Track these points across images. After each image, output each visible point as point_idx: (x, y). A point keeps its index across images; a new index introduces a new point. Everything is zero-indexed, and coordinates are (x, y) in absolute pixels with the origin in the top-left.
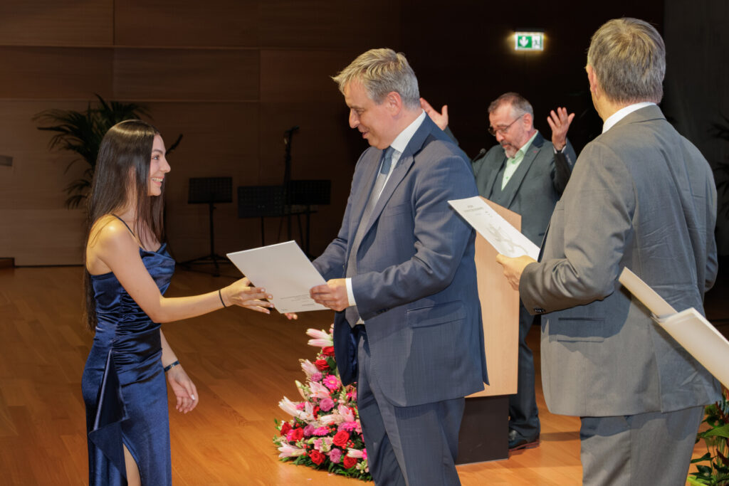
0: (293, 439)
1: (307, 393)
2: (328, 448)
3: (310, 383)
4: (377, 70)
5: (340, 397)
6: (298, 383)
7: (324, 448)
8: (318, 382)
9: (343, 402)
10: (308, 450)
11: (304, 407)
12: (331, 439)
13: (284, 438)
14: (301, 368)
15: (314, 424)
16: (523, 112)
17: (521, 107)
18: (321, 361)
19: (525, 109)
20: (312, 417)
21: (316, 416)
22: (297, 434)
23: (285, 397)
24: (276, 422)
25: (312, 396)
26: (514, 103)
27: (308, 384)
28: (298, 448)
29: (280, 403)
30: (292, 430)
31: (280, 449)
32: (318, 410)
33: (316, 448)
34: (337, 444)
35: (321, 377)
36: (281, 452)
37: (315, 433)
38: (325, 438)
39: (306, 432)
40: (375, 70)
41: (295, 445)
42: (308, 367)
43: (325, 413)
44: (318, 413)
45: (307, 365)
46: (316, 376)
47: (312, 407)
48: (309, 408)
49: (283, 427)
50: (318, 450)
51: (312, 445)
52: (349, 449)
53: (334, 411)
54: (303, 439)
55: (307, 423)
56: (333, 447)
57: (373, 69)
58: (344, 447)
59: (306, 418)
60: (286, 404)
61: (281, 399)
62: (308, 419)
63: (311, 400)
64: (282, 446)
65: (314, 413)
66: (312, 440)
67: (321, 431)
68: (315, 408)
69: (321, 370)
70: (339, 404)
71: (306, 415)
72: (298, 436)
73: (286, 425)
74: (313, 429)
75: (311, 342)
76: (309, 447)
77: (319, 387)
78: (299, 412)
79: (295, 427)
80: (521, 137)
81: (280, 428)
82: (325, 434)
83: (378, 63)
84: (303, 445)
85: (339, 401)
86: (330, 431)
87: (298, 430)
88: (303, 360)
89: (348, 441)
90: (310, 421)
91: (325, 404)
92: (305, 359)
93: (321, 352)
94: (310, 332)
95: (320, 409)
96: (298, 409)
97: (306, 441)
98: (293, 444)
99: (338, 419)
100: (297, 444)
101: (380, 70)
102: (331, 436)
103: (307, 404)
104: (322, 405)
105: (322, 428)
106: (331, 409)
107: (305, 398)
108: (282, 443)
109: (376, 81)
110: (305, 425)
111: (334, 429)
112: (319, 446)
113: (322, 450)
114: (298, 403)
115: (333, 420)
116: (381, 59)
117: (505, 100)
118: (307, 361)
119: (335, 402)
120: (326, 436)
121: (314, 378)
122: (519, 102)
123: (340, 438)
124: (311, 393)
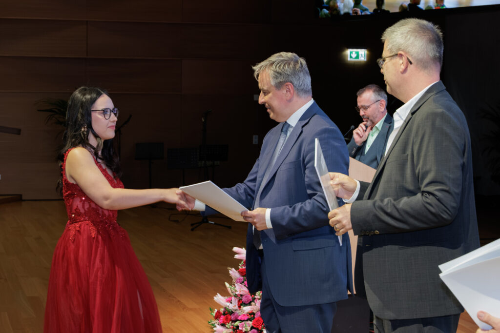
0: (223, 322)
1: (234, 291)
2: (249, 328)
3: (236, 284)
4: (280, 66)
5: (256, 294)
6: (227, 284)
7: (246, 329)
8: (241, 283)
9: (259, 297)
10: (234, 330)
11: (231, 300)
12: (251, 323)
13: (217, 321)
14: (229, 274)
15: (238, 312)
16: (379, 98)
17: (379, 95)
18: (243, 269)
19: (381, 96)
20: (237, 307)
21: (240, 307)
22: (227, 319)
23: (218, 294)
24: (211, 310)
25: (237, 293)
26: (374, 91)
27: (234, 285)
28: (227, 328)
29: (214, 297)
30: (222, 316)
31: (215, 329)
32: (241, 302)
33: (240, 328)
34: (255, 326)
35: (242, 280)
36: (215, 331)
37: (239, 318)
38: (246, 322)
39: (233, 317)
40: (279, 65)
41: (225, 326)
42: (234, 273)
43: (245, 304)
44: (241, 305)
45: (233, 272)
46: (240, 280)
47: (237, 300)
48: (235, 301)
49: (216, 314)
50: (242, 330)
51: (238, 327)
52: (263, 330)
53: (253, 303)
54: (231, 322)
55: (234, 311)
56: (252, 328)
57: (278, 64)
58: (260, 328)
59: (233, 308)
60: (219, 299)
61: (215, 294)
62: (234, 308)
63: (236, 296)
64: (216, 327)
65: (238, 305)
66: (237, 323)
67: (244, 317)
68: (239, 301)
69: (243, 276)
70: (255, 298)
71: (233, 306)
72: (227, 320)
73: (218, 312)
74: (238, 316)
75: (237, 256)
76: (235, 327)
77: (241, 286)
78: (228, 304)
79: (224, 314)
80: (377, 115)
81: (214, 314)
82: (246, 319)
83: (282, 61)
84: (231, 326)
85: (256, 297)
86: (250, 317)
87: (227, 316)
88: (230, 268)
89: (262, 324)
90: (235, 310)
91: (246, 298)
92: (231, 267)
93: (242, 263)
94: (235, 249)
95: (242, 302)
96: (227, 302)
97: (233, 323)
98: (223, 325)
99: (255, 309)
100: (226, 326)
101: (282, 66)
102: (251, 321)
103: (233, 298)
104: (244, 299)
105: (244, 315)
106: (250, 302)
107: (231, 294)
108: (216, 325)
109: (278, 73)
110: (232, 313)
111: (252, 316)
112: (242, 327)
113: (244, 330)
114: (226, 298)
115: (252, 309)
116: (285, 59)
117: (369, 88)
118: (233, 269)
119: (253, 298)
120: (247, 320)
121: (238, 281)
122: (378, 91)
123: (257, 322)
124: (236, 291)
